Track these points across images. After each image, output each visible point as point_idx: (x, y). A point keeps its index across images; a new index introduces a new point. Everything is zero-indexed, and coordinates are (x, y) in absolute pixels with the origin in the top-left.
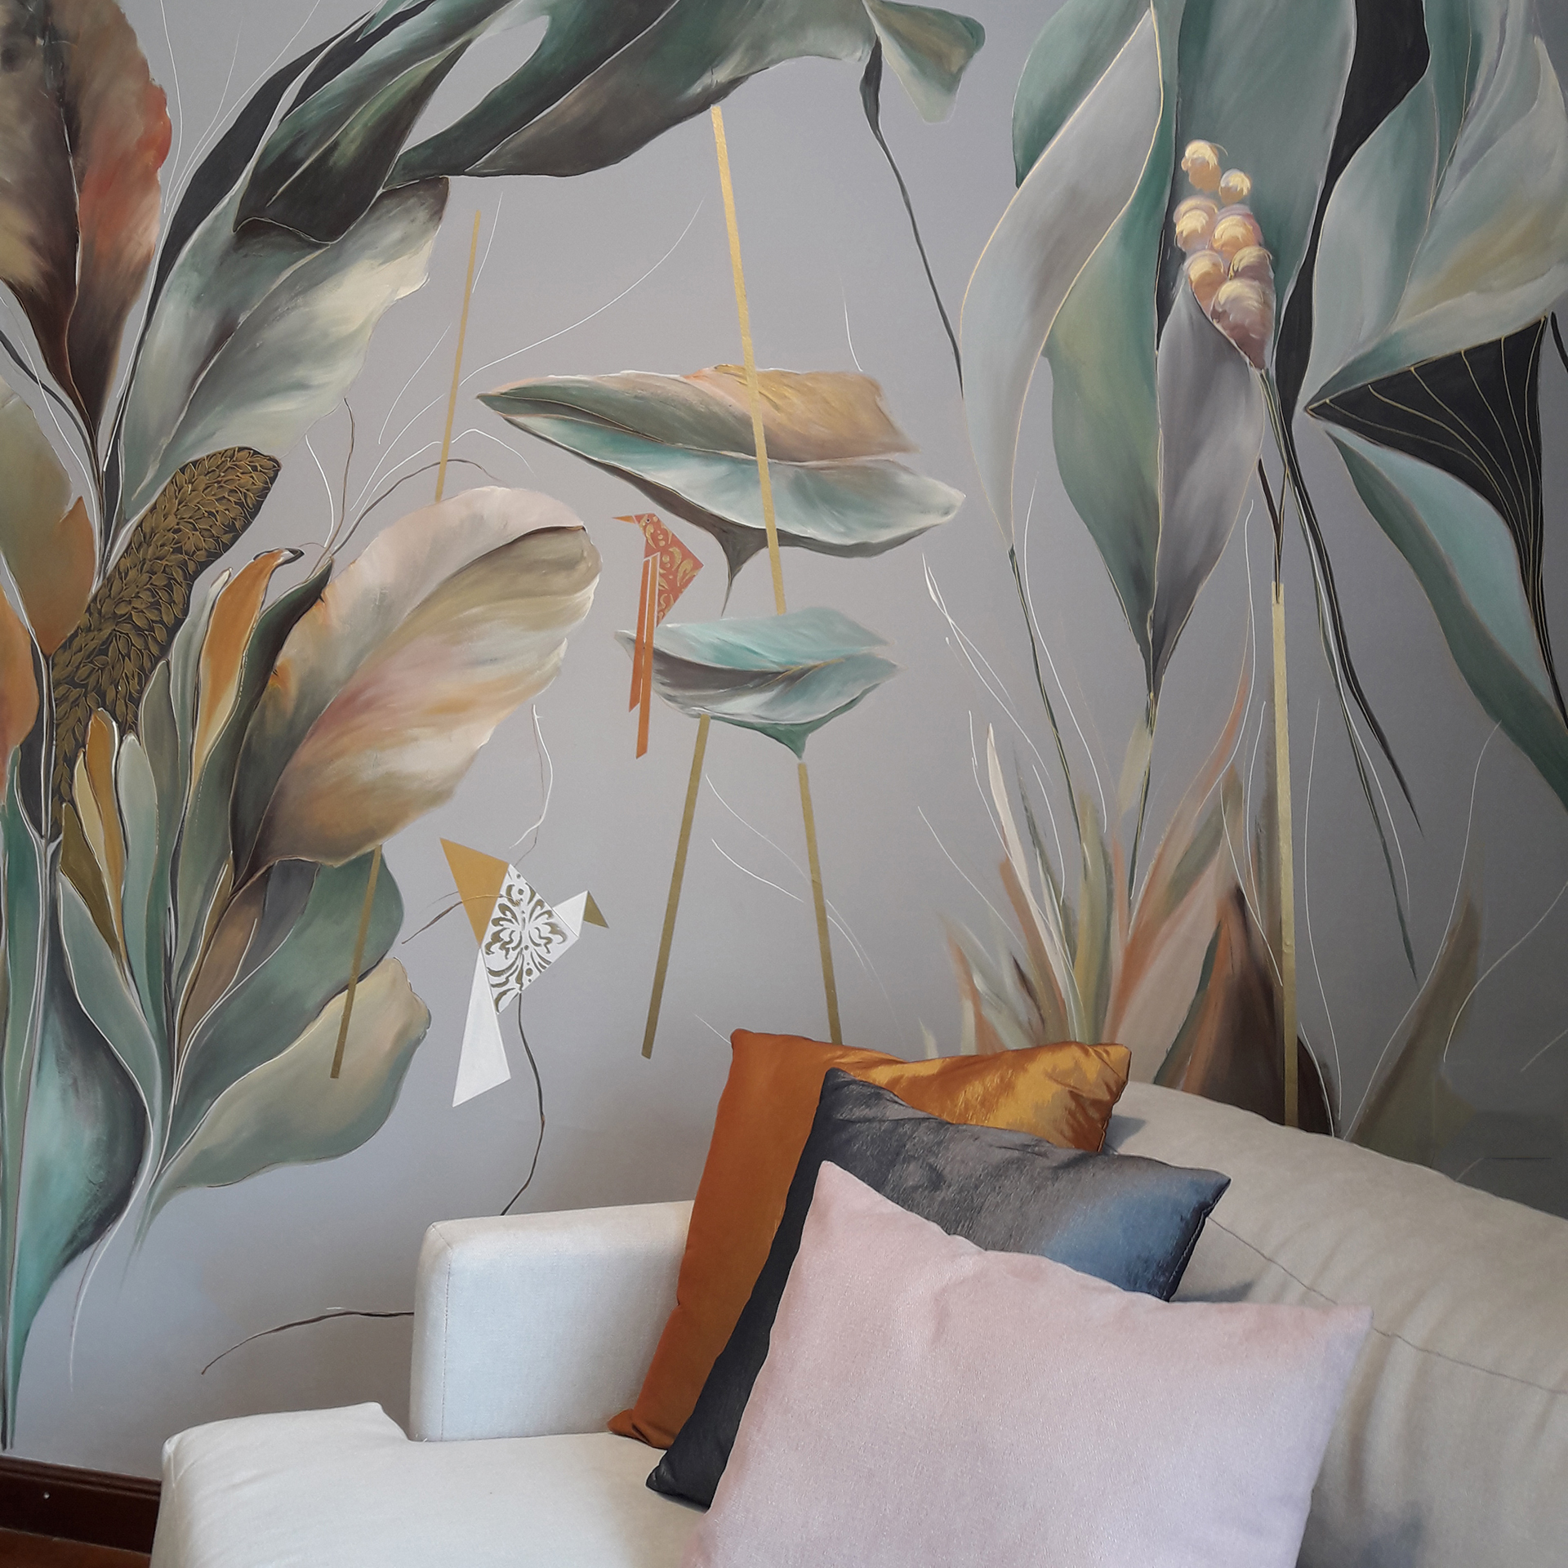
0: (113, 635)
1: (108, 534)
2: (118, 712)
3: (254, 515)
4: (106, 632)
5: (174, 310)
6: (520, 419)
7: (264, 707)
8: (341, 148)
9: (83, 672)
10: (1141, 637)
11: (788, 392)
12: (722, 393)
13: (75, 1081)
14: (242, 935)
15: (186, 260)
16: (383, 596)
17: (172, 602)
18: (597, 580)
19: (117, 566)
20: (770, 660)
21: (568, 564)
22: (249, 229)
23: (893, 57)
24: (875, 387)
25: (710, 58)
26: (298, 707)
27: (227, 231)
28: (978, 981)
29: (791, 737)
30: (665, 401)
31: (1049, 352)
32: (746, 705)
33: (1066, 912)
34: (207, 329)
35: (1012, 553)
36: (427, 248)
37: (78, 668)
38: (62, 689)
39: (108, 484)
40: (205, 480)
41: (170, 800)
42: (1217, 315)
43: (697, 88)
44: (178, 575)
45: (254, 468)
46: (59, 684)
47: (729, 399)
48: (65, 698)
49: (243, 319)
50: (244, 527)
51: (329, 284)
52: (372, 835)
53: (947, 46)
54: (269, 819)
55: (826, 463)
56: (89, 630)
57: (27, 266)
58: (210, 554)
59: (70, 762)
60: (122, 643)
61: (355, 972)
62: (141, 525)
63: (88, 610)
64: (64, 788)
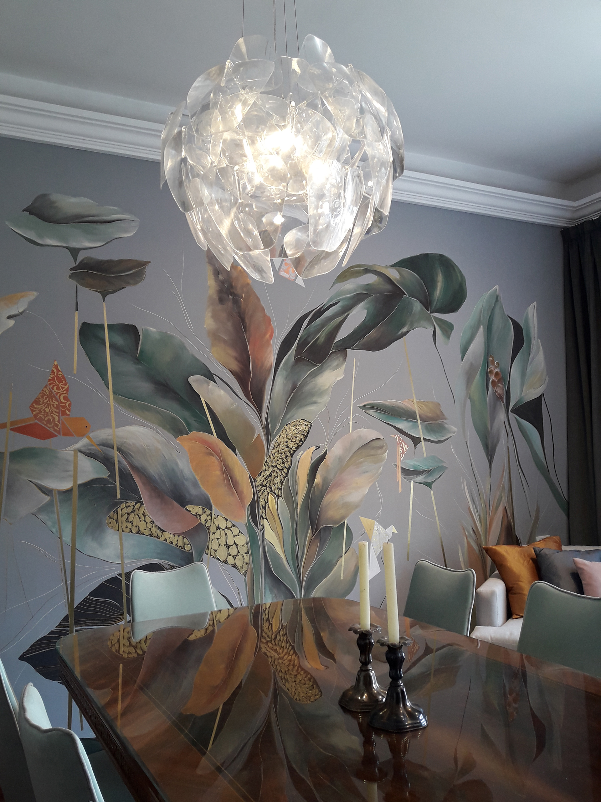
0: (273, 471)
1: (268, 444)
2: (276, 493)
3: (307, 437)
4: (270, 471)
5: (280, 380)
6: (367, 411)
7: (314, 487)
8: (319, 339)
9: (265, 482)
10: (488, 459)
11: (423, 406)
12: (409, 406)
13: (276, 595)
14: (316, 547)
15: (282, 367)
16: (340, 458)
17: (287, 461)
18: (387, 451)
19: (271, 453)
20: (423, 468)
21: (381, 447)
22: (298, 361)
23: (438, 330)
24: (439, 405)
25: (402, 326)
26: (323, 487)
27: (293, 360)
28: (467, 533)
29: (429, 485)
30: (398, 407)
31: (470, 398)
32: (420, 478)
33: (479, 516)
34: (290, 386)
35: (466, 441)
36: (343, 367)
37: (263, 481)
38: (260, 487)
39: (267, 429)
40: (293, 428)
41: (293, 515)
42: (496, 392)
43: (400, 332)
44: (288, 454)
45: (305, 425)
46: (258, 486)
47: (411, 407)
48: (260, 490)
49: (299, 384)
50: (305, 441)
51: (320, 376)
52: (344, 518)
53: (447, 328)
54: (319, 517)
55: (431, 422)
56: (265, 471)
57: (235, 366)
58: (296, 448)
59: (264, 508)
60: (275, 473)
61: (344, 552)
62: (277, 441)
63: (265, 465)
64: (264, 515)
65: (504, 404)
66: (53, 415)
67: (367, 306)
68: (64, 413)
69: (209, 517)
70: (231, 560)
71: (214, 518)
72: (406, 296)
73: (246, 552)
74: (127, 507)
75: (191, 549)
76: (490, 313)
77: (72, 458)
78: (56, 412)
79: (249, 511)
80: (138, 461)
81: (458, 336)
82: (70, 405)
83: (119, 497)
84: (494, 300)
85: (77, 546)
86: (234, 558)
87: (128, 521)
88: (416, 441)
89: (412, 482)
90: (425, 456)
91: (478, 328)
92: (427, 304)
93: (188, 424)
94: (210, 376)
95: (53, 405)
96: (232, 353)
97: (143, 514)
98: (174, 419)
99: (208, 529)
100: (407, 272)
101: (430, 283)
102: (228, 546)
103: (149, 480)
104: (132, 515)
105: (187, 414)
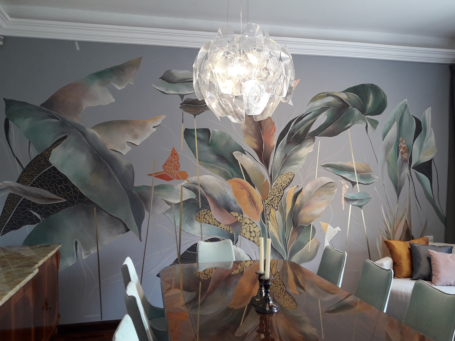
0: (274, 198)
1: (271, 184)
2: (275, 208)
3: (292, 181)
4: (272, 197)
5: (278, 153)
6: (326, 168)
7: (295, 206)
8: (300, 132)
9: (269, 203)
10: (397, 193)
11: (358, 165)
12: (350, 165)
13: (274, 257)
14: (296, 235)
15: (279, 146)
16: (310, 191)
17: (281, 193)
18: (337, 189)
19: (273, 188)
20: (357, 198)
21: (333, 187)
22: (288, 142)
23: (369, 124)
24: (368, 165)
25: (348, 123)
26: (300, 206)
27: (285, 142)
28: (382, 233)
29: (361, 207)
30: (344, 166)
31: (387, 161)
32: (355, 203)
33: (390, 224)
34: (283, 156)
35: (384, 184)
36: (313, 146)
37: (269, 202)
38: (267, 205)
39: (271, 177)
40: (285, 176)
41: (283, 219)
42: (403, 157)
43: (346, 127)
44: (282, 189)
45: (291, 175)
46: (266, 204)
47: (352, 166)
48: (267, 206)
49: (288, 155)
50: (291, 183)
51: (300, 150)
52: (311, 222)
53: (375, 124)
54: (298, 220)
55: (363, 174)
56: (270, 197)
57: (256, 146)
58: (286, 186)
59: (269, 215)
60: (275, 199)
61: (310, 239)
62: (276, 183)
63: (269, 194)
64: (268, 218)
65: (408, 164)
66: (172, 170)
67: (328, 113)
68: (177, 169)
69: (242, 218)
70: (252, 239)
71: (244, 219)
72: (351, 107)
73: (259, 235)
74: (204, 212)
75: (233, 232)
76: (401, 115)
77: (180, 189)
78: (173, 169)
79: (261, 216)
80: (209, 191)
81: (381, 128)
82: (179, 166)
83: (200, 207)
84: (404, 107)
85: (182, 228)
86: (254, 238)
87: (204, 218)
88: (354, 184)
89: (351, 205)
90: (359, 191)
91: (394, 123)
92: (363, 111)
93: (232, 174)
94: (243, 151)
95: (172, 166)
96: (254, 140)
97: (211, 215)
98: (226, 172)
99: (241, 224)
100: (351, 95)
101: (365, 100)
102: (251, 232)
103: (214, 200)
104: (206, 215)
105: (232, 170)
